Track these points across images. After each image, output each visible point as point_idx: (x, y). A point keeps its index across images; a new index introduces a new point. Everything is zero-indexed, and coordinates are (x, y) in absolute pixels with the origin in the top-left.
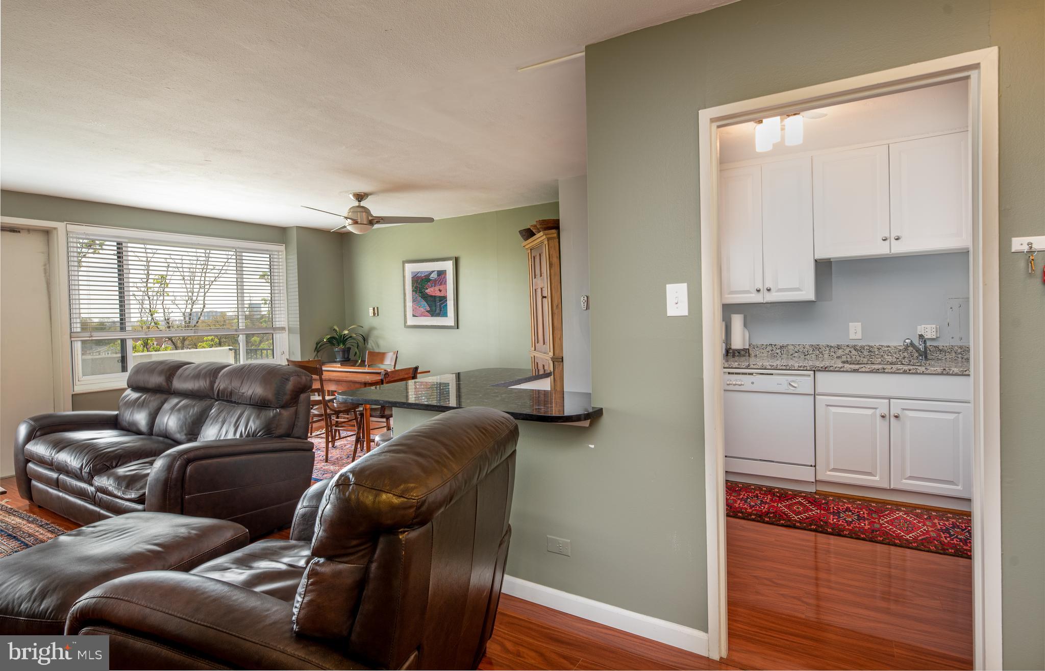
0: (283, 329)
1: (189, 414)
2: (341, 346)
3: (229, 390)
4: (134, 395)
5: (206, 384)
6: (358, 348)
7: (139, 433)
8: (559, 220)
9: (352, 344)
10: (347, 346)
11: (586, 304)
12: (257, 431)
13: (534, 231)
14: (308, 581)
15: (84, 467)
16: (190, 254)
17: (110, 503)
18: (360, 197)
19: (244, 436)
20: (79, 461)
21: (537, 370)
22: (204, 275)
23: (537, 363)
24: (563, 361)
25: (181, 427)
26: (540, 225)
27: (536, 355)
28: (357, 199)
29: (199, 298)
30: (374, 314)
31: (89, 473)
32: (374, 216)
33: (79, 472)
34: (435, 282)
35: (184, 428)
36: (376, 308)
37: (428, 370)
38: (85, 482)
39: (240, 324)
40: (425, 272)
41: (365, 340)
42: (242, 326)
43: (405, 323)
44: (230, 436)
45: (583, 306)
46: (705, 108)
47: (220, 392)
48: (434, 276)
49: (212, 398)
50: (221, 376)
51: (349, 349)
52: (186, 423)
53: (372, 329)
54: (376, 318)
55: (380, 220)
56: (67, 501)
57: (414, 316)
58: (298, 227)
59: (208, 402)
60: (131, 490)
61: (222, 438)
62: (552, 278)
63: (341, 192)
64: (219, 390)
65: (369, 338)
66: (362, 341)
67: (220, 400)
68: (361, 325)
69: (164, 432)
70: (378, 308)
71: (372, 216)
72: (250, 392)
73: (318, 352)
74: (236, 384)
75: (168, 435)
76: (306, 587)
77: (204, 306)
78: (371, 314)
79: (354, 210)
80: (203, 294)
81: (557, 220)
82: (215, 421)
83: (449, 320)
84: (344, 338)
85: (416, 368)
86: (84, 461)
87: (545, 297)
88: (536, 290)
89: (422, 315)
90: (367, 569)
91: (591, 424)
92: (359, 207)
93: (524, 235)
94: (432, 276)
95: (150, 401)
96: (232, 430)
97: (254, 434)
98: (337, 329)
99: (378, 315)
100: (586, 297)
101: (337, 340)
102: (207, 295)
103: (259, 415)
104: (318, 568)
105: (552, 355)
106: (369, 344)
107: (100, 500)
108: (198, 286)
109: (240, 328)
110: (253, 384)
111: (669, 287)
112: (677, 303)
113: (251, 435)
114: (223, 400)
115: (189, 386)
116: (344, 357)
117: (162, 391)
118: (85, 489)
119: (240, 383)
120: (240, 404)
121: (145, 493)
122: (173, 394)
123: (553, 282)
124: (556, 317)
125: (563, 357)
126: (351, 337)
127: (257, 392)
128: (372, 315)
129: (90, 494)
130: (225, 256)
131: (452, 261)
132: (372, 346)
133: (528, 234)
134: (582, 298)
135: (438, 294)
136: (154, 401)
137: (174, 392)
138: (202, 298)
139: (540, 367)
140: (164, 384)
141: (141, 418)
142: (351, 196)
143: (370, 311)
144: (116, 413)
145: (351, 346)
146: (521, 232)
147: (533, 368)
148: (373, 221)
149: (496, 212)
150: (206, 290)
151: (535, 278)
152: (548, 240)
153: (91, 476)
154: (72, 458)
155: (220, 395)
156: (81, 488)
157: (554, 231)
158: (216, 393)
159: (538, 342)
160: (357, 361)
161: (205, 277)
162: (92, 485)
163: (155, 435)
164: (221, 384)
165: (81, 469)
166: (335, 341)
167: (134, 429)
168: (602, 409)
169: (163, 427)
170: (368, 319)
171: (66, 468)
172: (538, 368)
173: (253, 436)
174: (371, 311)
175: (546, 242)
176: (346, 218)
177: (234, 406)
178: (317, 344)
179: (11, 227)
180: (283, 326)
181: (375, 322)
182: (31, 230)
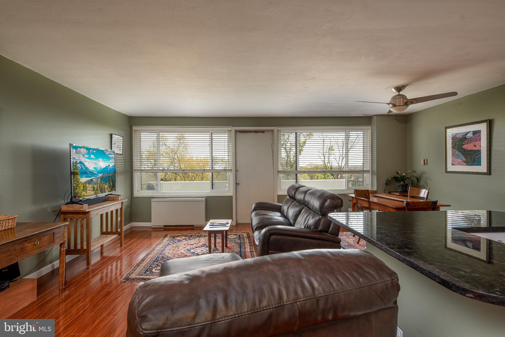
0: (369, 171)
1: (296, 210)
2: (402, 183)
3: (307, 202)
4: (287, 198)
5: (303, 197)
9: (408, 181)
10: (405, 183)
16: (342, 135)
18: (399, 89)
28: (397, 91)
30: (424, 163)
31: (255, 229)
32: (409, 99)
34: (471, 140)
35: (293, 217)
40: (462, 133)
41: (418, 180)
43: (446, 169)
48: (470, 135)
49: (304, 205)
50: (307, 194)
51: (407, 184)
53: (423, 173)
54: (426, 166)
57: (453, 164)
58: (376, 115)
63: (386, 89)
65: (421, 179)
68: (415, 170)
70: (427, 160)
71: (407, 99)
72: (312, 204)
74: (309, 199)
75: (289, 219)
79: (394, 98)
82: (301, 216)
83: (483, 168)
84: (403, 178)
85: (437, 202)
89: (459, 164)
92: (399, 95)
94: (468, 135)
98: (399, 172)
99: (427, 164)
106: (421, 182)
110: (314, 200)
114: (307, 206)
115: (299, 197)
116: (403, 189)
117: (293, 198)
119: (311, 199)
120: (311, 209)
126: (408, 177)
128: (423, 164)
130: (356, 134)
131: (486, 124)
132: (423, 184)
135: (474, 149)
136: (290, 202)
137: (296, 199)
140: (294, 195)
142: (393, 90)
144: (281, 205)
148: (408, 103)
164: (306, 198)
166: (397, 179)
170: (420, 166)
174: (422, 162)
178: (387, 180)
179: (262, 131)
180: (368, 170)
181: (425, 168)
182: (268, 131)
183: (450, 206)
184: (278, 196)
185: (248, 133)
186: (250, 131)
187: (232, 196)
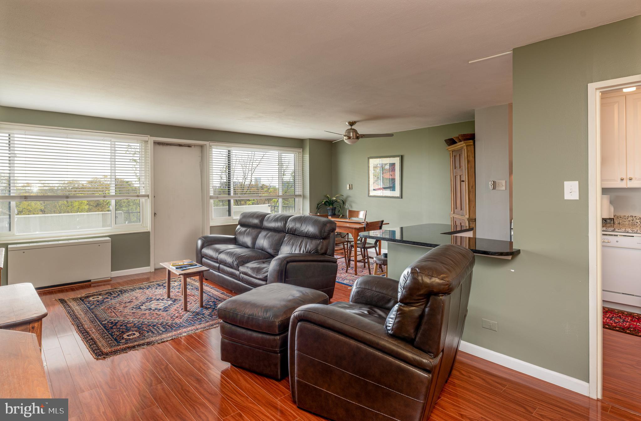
1: (274, 239)
2: (331, 206)
3: (294, 228)
4: (243, 229)
5: (282, 224)
6: (340, 208)
7: (247, 247)
8: (475, 134)
9: (337, 205)
10: (334, 207)
11: (492, 186)
12: (312, 250)
13: (456, 140)
14: (397, 313)
15: (234, 261)
17: (248, 280)
18: (352, 124)
19: (305, 253)
20: (231, 258)
21: (455, 225)
22: (251, 163)
23: (456, 222)
24: (475, 221)
25: (271, 246)
26: (462, 137)
27: (455, 216)
28: (350, 125)
29: (248, 176)
30: (350, 188)
31: (237, 265)
32: (359, 134)
33: (232, 264)
34: (388, 170)
35: (272, 247)
36: (351, 185)
37: (388, 223)
38: (235, 269)
39: (280, 193)
40: (382, 164)
41: (344, 203)
42: (281, 194)
43: (368, 194)
44: (297, 252)
45: (490, 187)
46: (592, 82)
47: (289, 229)
48: (387, 166)
49: (284, 232)
50: (289, 221)
51: (335, 208)
52: (272, 244)
53: (348, 197)
54: (351, 191)
55: (363, 136)
56: (223, 277)
57: (374, 189)
58: (310, 139)
59: (282, 234)
60: (259, 274)
61: (293, 252)
62: (469, 170)
63: (341, 121)
64: (289, 228)
65: (346, 202)
66: (342, 203)
67: (288, 233)
68: (342, 194)
69: (261, 248)
70: (352, 185)
71: (358, 134)
72: (306, 230)
73: (318, 209)
74: (298, 225)
75: (263, 249)
76: (396, 315)
77: (251, 181)
78: (348, 188)
79: (348, 131)
80: (251, 174)
81: (473, 134)
82: (288, 244)
83: (397, 193)
84: (332, 202)
85: (382, 221)
86: (234, 259)
87: (464, 181)
88: (455, 176)
89: (380, 189)
90: (424, 311)
91: (512, 258)
92: (351, 129)
93: (448, 142)
95: (252, 232)
96: (298, 249)
97: (310, 252)
98: (329, 197)
99: (352, 189)
100: (492, 182)
101: (330, 203)
102: (253, 174)
103: (312, 242)
104: (401, 307)
105: (468, 217)
106: (346, 205)
107: (243, 278)
108: (248, 170)
109: (279, 195)
110: (308, 226)
111: (566, 183)
112: (571, 193)
113: (308, 252)
114: (290, 233)
115: (273, 225)
116: (332, 212)
117: (258, 227)
118: (234, 272)
119: (300, 225)
120: (300, 236)
121: (267, 276)
122: (263, 229)
123: (470, 172)
124: (471, 194)
125: (475, 219)
126: (336, 201)
127: (310, 230)
129: (237, 275)
131: (399, 158)
132: (348, 207)
133: (451, 142)
134: (490, 183)
135: (391, 177)
136: (254, 231)
137: (264, 228)
138: (250, 176)
139: (458, 223)
140: (259, 223)
141: (248, 240)
142: (347, 123)
143: (347, 186)
144: (233, 237)
145: (336, 207)
146: (446, 141)
147: (452, 224)
148: (358, 137)
149: (429, 128)
150: (253, 172)
151: (455, 169)
152: (467, 146)
153: (238, 266)
154: (228, 257)
155: (289, 231)
156: (232, 272)
157: (471, 141)
158: (287, 230)
159: (456, 209)
160: (340, 215)
161: (252, 165)
162: (238, 270)
163: (256, 249)
164: (290, 225)
165: (233, 262)
166: (327, 204)
167: (245, 245)
168: (520, 250)
169: (261, 245)
170: (345, 190)
171: (225, 261)
172: (456, 224)
173: (309, 253)
175: (465, 148)
176: (345, 136)
177: (297, 237)
178: (318, 205)
179: (188, 145)
180: (300, 194)
181: (350, 193)
182: (195, 145)
183: (389, 224)
184: (210, 227)
185: (169, 147)
186: (173, 144)
187: (150, 232)
